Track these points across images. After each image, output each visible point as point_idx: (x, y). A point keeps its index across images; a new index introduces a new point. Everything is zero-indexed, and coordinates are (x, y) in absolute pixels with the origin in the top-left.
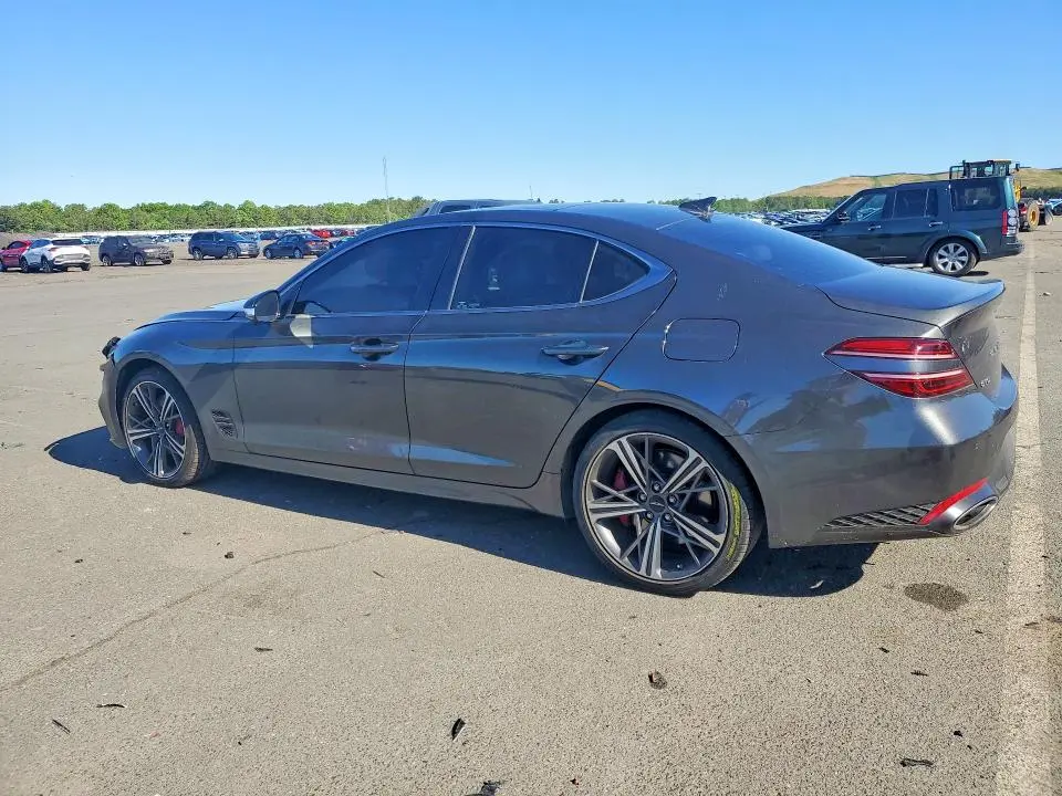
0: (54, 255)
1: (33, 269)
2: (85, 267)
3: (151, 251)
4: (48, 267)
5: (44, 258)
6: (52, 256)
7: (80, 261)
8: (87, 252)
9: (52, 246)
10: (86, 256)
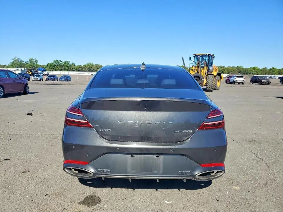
0: (236, 80)
1: (231, 83)
2: (243, 83)
3: (264, 80)
4: (234, 83)
5: (233, 80)
6: (235, 80)
7: (241, 82)
8: (244, 80)
9: (235, 78)
10: (243, 81)
